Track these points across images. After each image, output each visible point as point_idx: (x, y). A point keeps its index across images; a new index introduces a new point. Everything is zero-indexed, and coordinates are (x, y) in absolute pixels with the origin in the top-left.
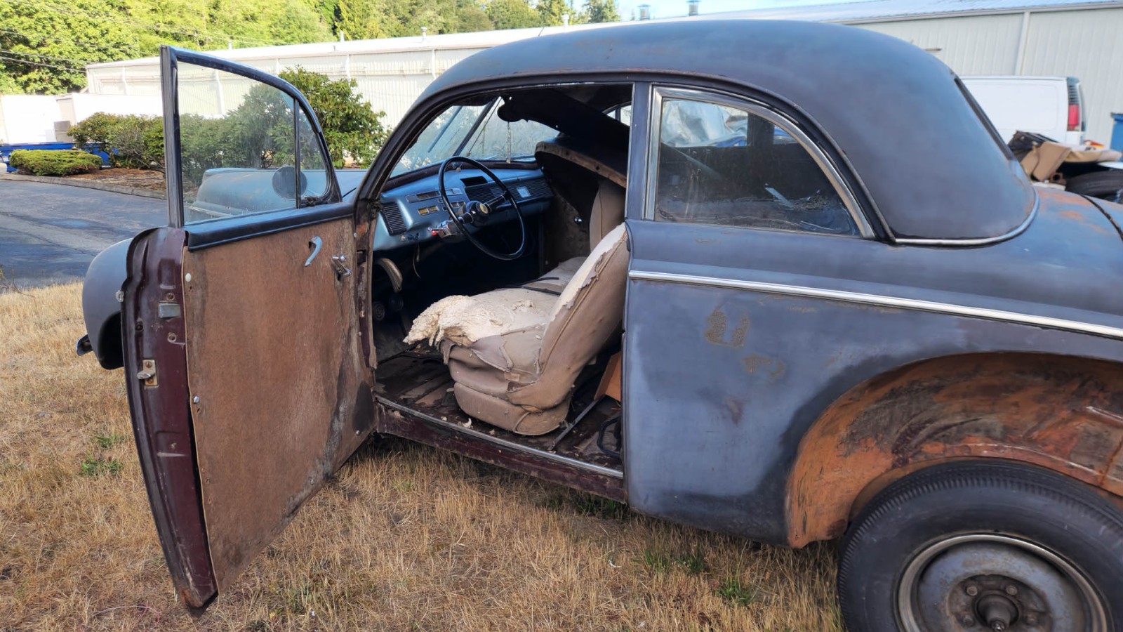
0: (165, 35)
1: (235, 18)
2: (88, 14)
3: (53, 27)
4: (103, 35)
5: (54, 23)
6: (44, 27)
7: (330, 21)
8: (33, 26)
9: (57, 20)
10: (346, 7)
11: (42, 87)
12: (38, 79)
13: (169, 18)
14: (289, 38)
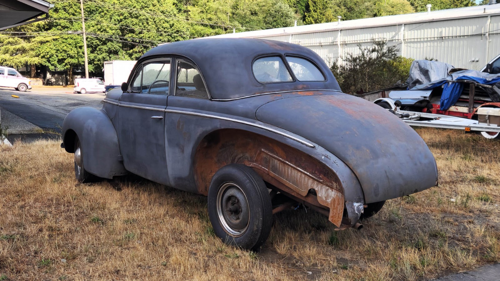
0: (206, 26)
1: (245, 14)
2: (165, 16)
3: (148, 23)
4: (171, 27)
5: (148, 21)
6: (143, 24)
7: (302, 12)
8: (138, 23)
9: (150, 19)
10: (313, 3)
11: (139, 56)
12: (137, 51)
13: (209, 16)
14: (275, 24)
